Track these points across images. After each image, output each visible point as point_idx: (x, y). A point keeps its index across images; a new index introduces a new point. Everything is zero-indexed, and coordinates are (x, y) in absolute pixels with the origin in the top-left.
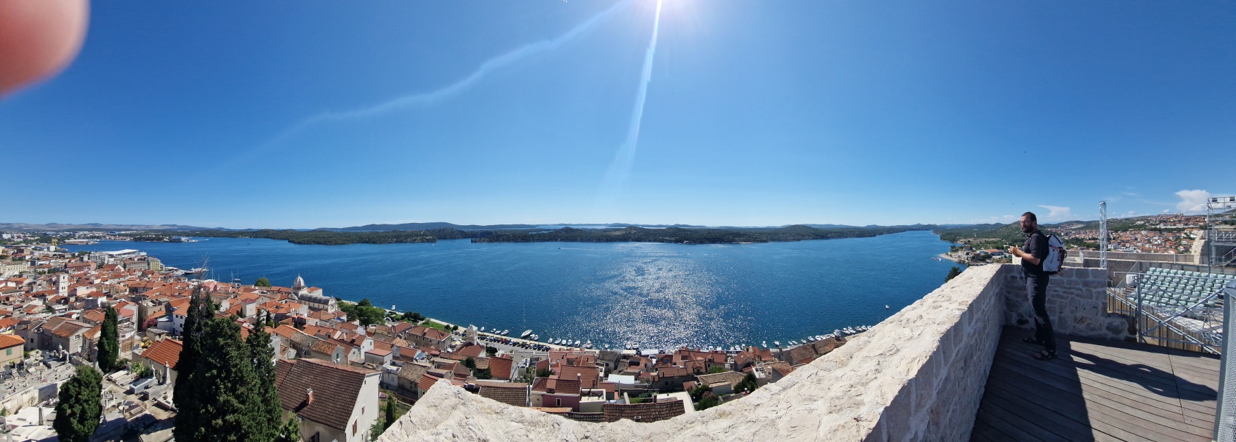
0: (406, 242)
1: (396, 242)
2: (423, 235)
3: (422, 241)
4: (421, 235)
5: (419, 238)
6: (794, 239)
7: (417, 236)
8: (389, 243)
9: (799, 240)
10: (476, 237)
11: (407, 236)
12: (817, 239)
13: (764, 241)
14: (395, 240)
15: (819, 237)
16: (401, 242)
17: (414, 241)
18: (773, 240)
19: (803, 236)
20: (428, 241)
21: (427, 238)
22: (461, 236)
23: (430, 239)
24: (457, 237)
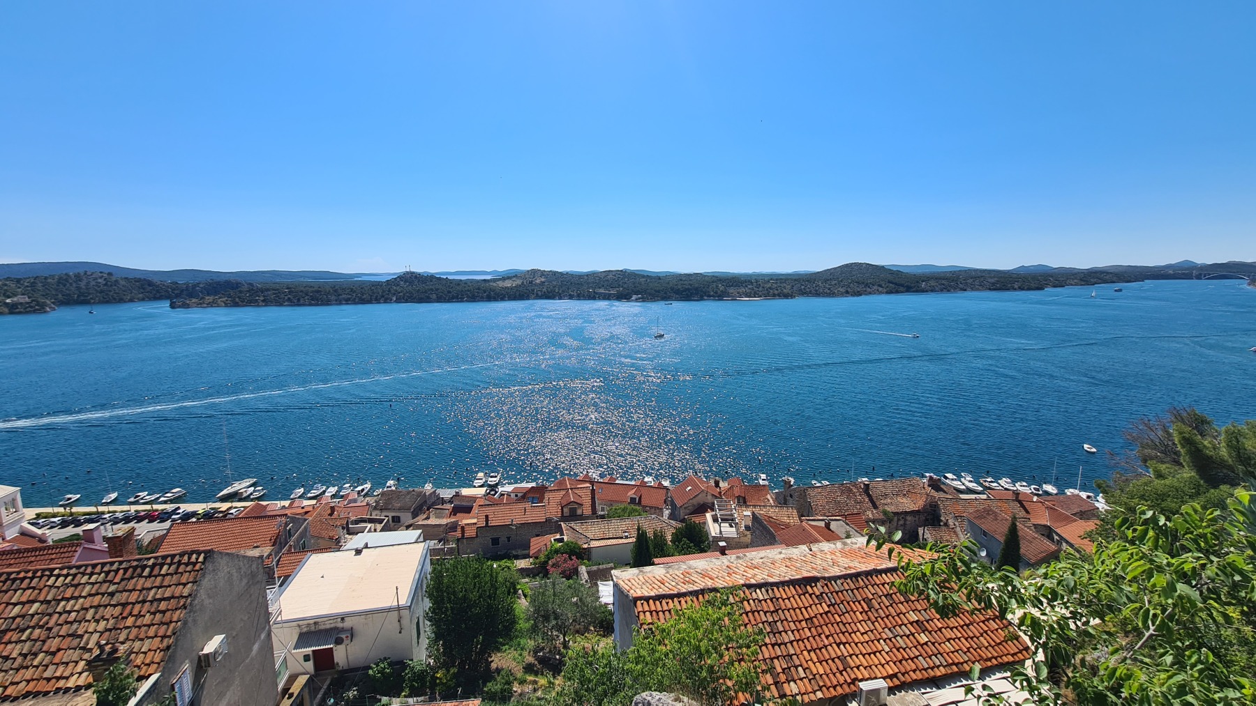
6: (847, 292)
9: (859, 294)
10: (191, 296)
12: (897, 292)
13: (786, 296)
15: (902, 289)
18: (803, 293)
19: (867, 285)
20: (16, 310)
21: (8, 301)
22: (141, 295)
23: (21, 303)
24: (125, 297)
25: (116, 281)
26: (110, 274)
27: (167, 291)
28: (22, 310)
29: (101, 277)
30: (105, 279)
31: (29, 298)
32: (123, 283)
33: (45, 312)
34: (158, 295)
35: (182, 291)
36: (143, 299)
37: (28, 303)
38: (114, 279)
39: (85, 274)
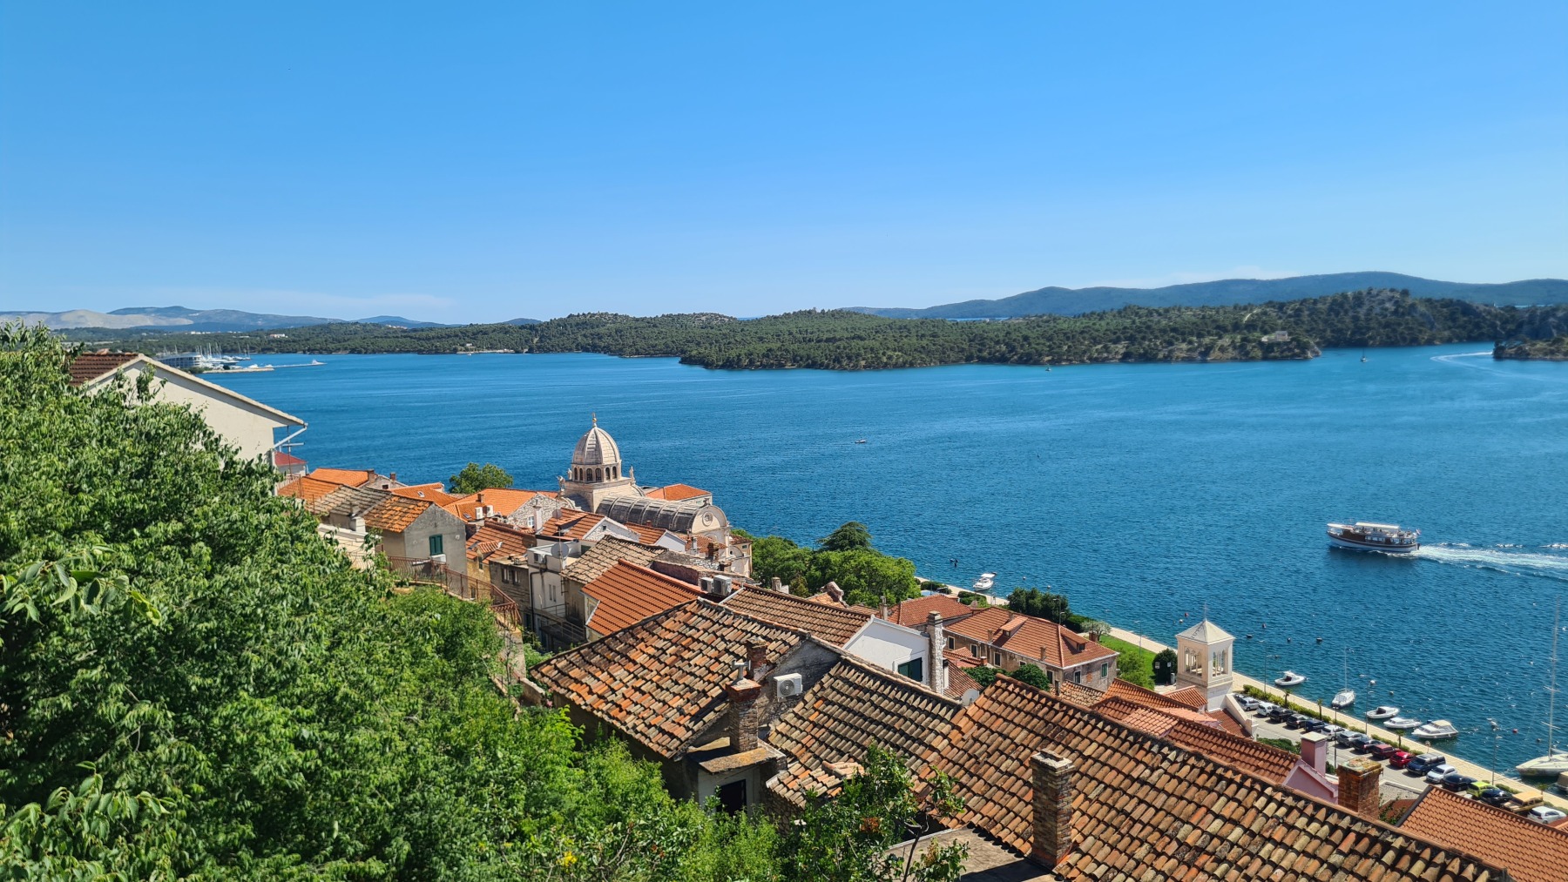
0: (1167, 359)
1: (1126, 358)
2: (1251, 326)
3: (1244, 355)
4: (1237, 327)
5: (1226, 341)
7: (1221, 330)
8: (1094, 361)
10: (1536, 335)
11: (1179, 333)
14: (1121, 348)
16: (1148, 358)
17: (1204, 355)
20: (1269, 353)
21: (1265, 339)
22: (1447, 333)
23: (1278, 344)
24: (1420, 336)
25: (1413, 306)
26: (1405, 293)
27: (1493, 326)
28: (1277, 354)
29: (1390, 299)
30: (1397, 302)
31: (1290, 334)
32: (1422, 308)
33: (1306, 359)
34: (1476, 333)
35: (1520, 325)
36: (1449, 341)
37: (1286, 343)
38: (1409, 301)
39: (1369, 293)
